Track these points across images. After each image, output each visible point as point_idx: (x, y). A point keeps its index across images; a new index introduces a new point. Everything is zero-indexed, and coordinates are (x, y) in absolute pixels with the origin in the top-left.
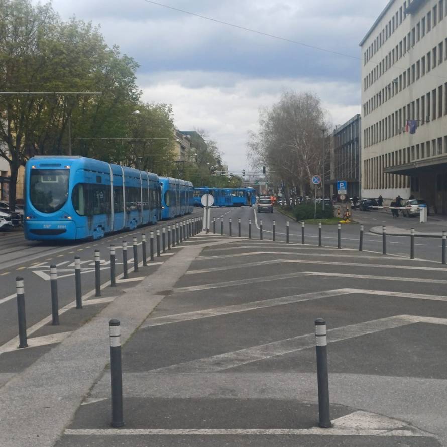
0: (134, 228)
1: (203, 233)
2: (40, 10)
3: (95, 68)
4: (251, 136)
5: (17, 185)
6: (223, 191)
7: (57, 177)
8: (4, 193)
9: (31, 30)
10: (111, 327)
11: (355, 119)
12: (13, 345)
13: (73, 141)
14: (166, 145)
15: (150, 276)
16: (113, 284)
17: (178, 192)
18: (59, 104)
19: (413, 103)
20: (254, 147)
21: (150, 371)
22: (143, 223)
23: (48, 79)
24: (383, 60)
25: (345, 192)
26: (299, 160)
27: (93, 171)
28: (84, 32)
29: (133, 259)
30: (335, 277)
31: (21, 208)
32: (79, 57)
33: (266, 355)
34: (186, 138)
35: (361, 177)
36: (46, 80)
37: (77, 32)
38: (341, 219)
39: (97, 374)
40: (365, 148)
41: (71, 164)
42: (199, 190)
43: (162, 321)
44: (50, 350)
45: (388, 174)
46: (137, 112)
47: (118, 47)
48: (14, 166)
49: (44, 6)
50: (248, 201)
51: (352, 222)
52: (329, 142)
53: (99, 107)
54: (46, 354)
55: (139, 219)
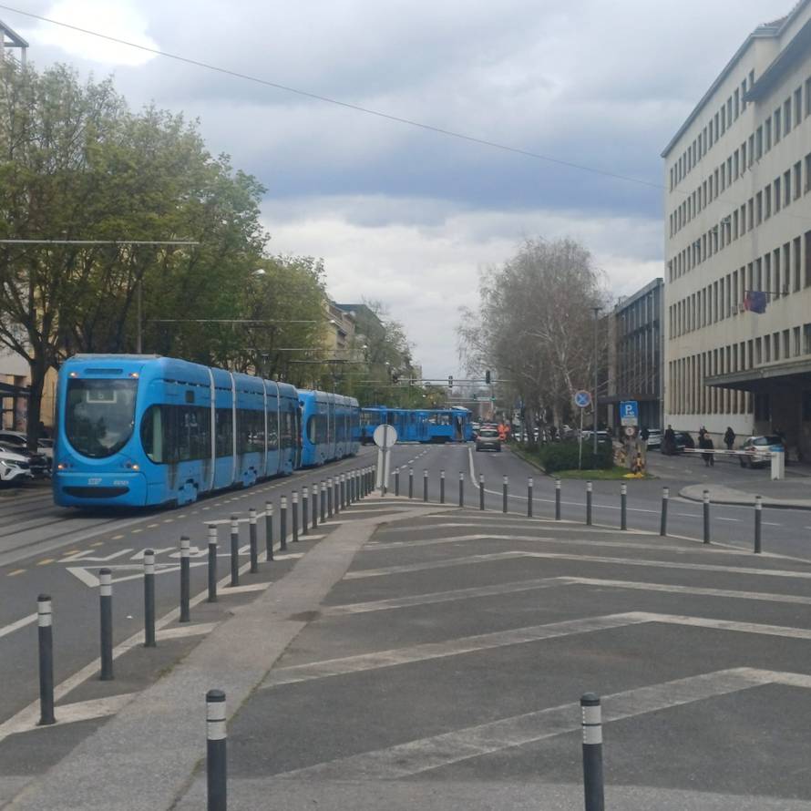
0: (251, 484)
1: (376, 494)
2: (92, 93)
3: (188, 194)
4: (465, 316)
5: (43, 401)
6: (413, 413)
7: (115, 394)
8: (18, 415)
9: (75, 128)
10: (209, 704)
11: (653, 287)
12: (28, 720)
13: (144, 324)
14: (312, 331)
15: (280, 581)
16: (213, 597)
17: (332, 415)
18: (122, 257)
19: (759, 261)
20: (471, 336)
21: (276, 776)
22: (268, 475)
23: (102, 213)
24: (705, 183)
25: (635, 421)
26: (552, 362)
27: (179, 382)
28: (169, 131)
29: (248, 547)
30: (615, 588)
31: (50, 445)
32: (159, 176)
33: (489, 745)
34: (349, 317)
35: (663, 392)
36: (100, 215)
37: (157, 131)
38: (627, 469)
39: (181, 782)
40: (671, 339)
41: (140, 369)
42: (370, 411)
43: (298, 673)
44: (94, 730)
45: (712, 388)
46: (262, 271)
47: (229, 156)
48: (39, 368)
49: (100, 85)
50: (457, 432)
51: (648, 477)
52: (605, 329)
53: (192, 263)
54: (89, 739)
55: (261, 467)
